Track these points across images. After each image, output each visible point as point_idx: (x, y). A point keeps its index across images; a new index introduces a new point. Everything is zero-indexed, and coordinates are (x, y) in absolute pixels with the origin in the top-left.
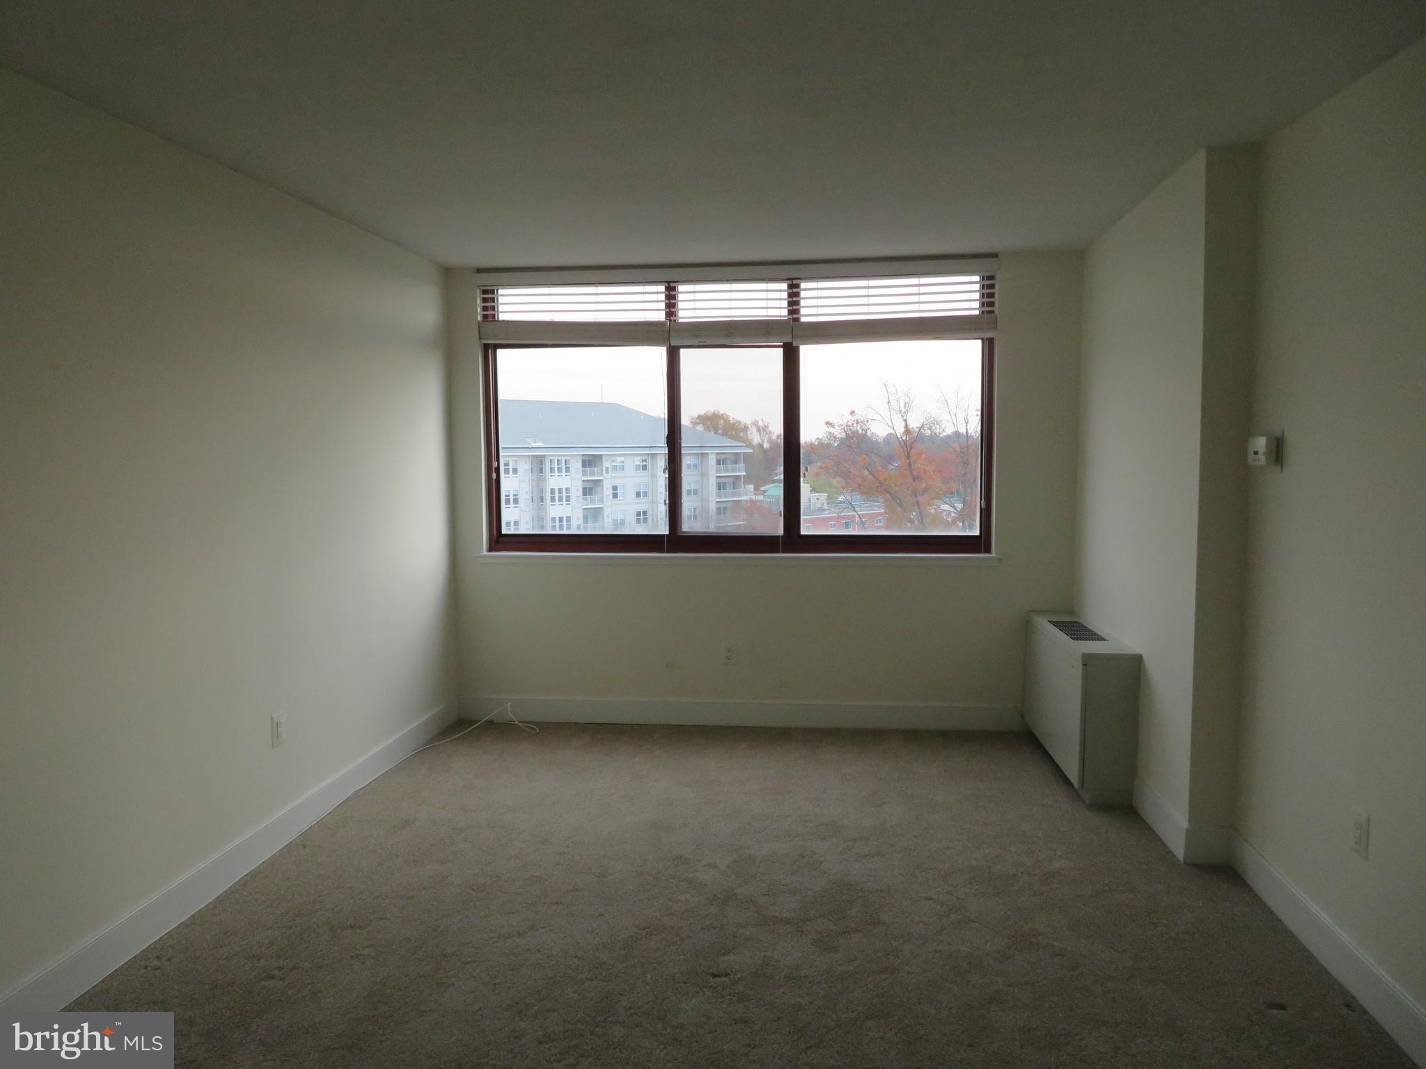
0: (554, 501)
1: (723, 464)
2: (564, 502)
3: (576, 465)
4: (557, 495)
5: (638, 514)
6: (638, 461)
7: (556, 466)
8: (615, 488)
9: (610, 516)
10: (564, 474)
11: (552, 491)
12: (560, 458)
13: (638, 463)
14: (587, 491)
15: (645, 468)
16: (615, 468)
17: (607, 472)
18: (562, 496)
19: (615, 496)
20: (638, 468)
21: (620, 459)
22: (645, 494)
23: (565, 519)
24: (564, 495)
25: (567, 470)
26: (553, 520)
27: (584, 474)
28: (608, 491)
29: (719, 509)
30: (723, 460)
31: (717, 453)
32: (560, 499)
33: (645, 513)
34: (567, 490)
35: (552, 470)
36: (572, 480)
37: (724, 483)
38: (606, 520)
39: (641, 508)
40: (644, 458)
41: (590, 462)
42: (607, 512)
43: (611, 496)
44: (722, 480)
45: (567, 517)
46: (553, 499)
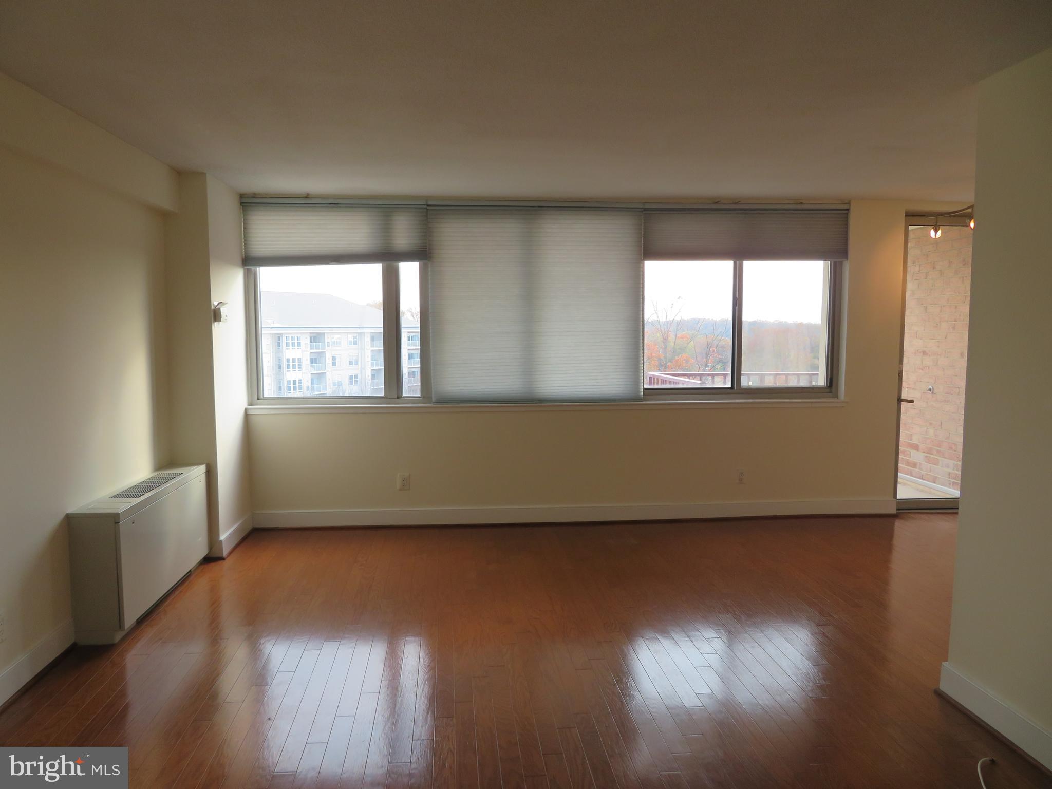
0: (289, 368)
1: (412, 340)
2: (297, 369)
3: (305, 340)
4: (291, 364)
5: (351, 377)
6: (350, 337)
7: (290, 342)
8: (334, 358)
9: (331, 379)
10: (296, 347)
11: (288, 360)
12: (293, 336)
13: (351, 339)
14: (314, 361)
15: (355, 343)
16: (334, 343)
17: (328, 346)
18: (295, 364)
19: (334, 364)
20: (350, 343)
21: (336, 336)
22: (356, 363)
23: (297, 382)
24: (297, 363)
25: (299, 344)
26: (289, 382)
27: (312, 348)
28: (329, 361)
29: (409, 373)
30: (412, 337)
31: (408, 332)
32: (294, 367)
33: (356, 377)
34: (299, 359)
35: (287, 344)
36: (303, 353)
37: (413, 354)
38: (328, 382)
39: (354, 373)
40: (355, 335)
41: (316, 338)
42: (328, 376)
43: (331, 364)
44: (411, 352)
45: (299, 380)
46: (288, 367)
